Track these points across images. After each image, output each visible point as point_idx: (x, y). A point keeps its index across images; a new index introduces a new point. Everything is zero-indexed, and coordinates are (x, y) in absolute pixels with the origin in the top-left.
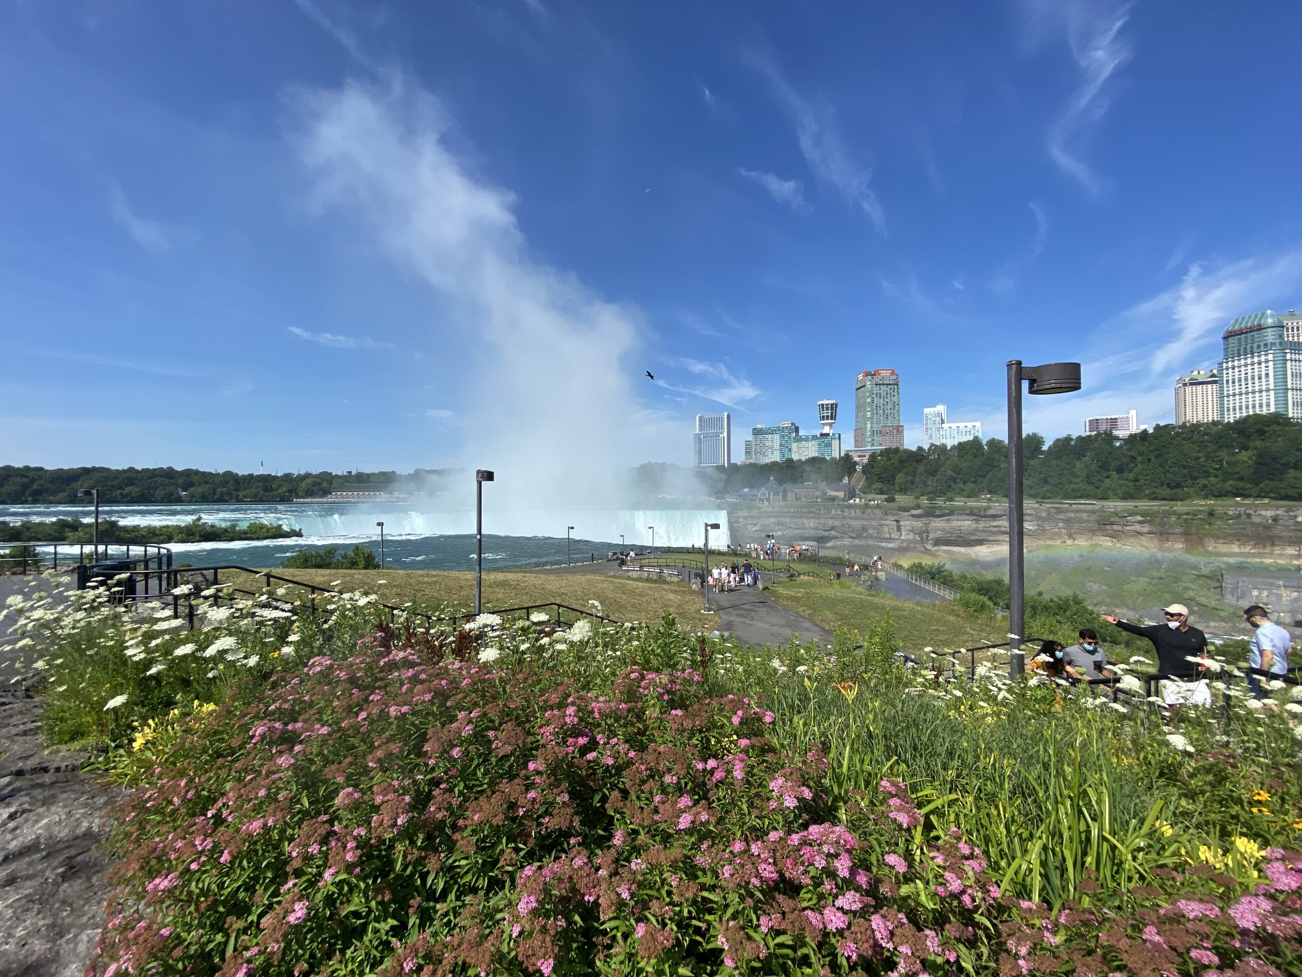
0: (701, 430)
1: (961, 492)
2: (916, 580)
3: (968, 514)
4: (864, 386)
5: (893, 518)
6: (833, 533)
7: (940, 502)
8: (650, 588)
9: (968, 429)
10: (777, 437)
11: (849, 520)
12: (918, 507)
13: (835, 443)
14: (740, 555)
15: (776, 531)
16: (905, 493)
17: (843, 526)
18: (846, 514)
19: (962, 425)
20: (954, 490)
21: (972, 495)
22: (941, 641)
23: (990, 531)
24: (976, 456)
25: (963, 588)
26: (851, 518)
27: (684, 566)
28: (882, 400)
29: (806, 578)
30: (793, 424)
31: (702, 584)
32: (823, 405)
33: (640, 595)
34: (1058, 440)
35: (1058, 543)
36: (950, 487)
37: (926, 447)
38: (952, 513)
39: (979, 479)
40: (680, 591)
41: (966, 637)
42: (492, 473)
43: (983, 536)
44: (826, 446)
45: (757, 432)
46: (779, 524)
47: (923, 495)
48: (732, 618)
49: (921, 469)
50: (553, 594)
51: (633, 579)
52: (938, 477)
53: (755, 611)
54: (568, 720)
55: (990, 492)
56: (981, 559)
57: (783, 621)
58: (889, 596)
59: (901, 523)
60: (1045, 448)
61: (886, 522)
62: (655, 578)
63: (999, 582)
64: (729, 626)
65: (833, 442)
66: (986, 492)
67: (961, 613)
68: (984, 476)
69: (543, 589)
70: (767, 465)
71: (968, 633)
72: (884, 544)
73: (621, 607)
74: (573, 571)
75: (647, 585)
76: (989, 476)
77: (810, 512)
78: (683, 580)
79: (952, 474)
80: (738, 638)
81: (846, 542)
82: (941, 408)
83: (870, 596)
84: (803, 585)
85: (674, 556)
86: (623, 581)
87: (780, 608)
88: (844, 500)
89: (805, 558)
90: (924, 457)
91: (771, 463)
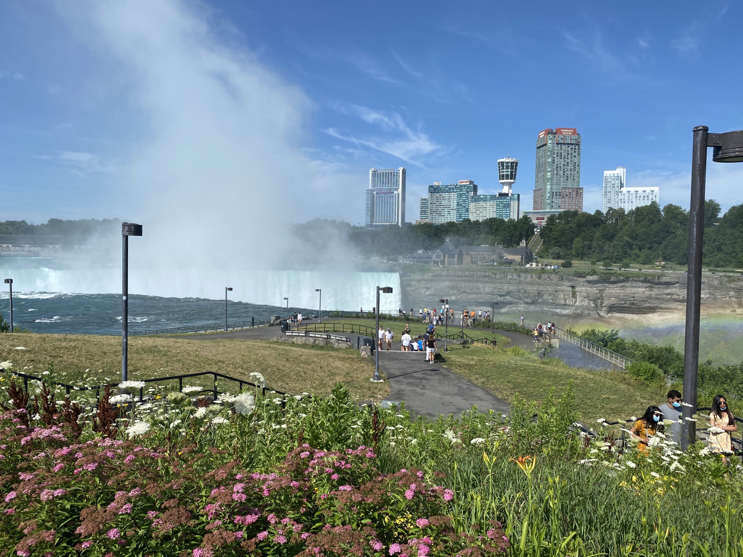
0: (374, 185)
1: (636, 259)
2: (589, 348)
3: (642, 282)
4: (545, 145)
5: (569, 284)
6: (508, 298)
7: (615, 268)
8: (317, 355)
9: (646, 194)
10: (454, 196)
11: (525, 285)
12: (594, 273)
13: (514, 204)
14: (412, 320)
15: (450, 295)
16: (582, 259)
17: (519, 291)
18: (522, 279)
19: (640, 189)
20: (630, 256)
21: (647, 261)
22: (611, 409)
23: (663, 299)
24: (653, 222)
25: (634, 356)
26: (527, 283)
27: (353, 332)
28: (562, 160)
29: (480, 345)
30: (471, 182)
31: (372, 350)
32: (502, 163)
33: (305, 363)
34: (734, 208)
35: (728, 311)
36: (626, 253)
37: (604, 211)
38: (627, 279)
39: (655, 245)
40: (348, 359)
41: (635, 406)
42: (140, 227)
43: (655, 303)
44: (504, 207)
45: (434, 190)
46: (452, 288)
47: (599, 261)
48: (403, 387)
49: (598, 233)
50: (208, 361)
51: (298, 346)
52: (615, 242)
53: (427, 379)
54: (236, 497)
55: (665, 259)
56: (653, 327)
57: (455, 390)
58: (562, 364)
59: (577, 289)
60: (721, 215)
61: (562, 288)
62: (321, 344)
63: (670, 350)
64: (399, 395)
65: (512, 203)
66: (661, 258)
67: (632, 381)
68: (660, 243)
69: (197, 356)
70: (442, 225)
71: (639, 402)
72: (558, 311)
73: (284, 376)
74: (231, 337)
75: (313, 351)
76: (664, 243)
77: (486, 276)
78: (351, 347)
79: (629, 239)
80: (408, 408)
81: (522, 307)
82: (620, 171)
83: (544, 363)
84: (476, 352)
85: (343, 321)
86: (287, 348)
87: (452, 376)
88: (520, 264)
89: (479, 324)
90: (603, 221)
91: (448, 223)
